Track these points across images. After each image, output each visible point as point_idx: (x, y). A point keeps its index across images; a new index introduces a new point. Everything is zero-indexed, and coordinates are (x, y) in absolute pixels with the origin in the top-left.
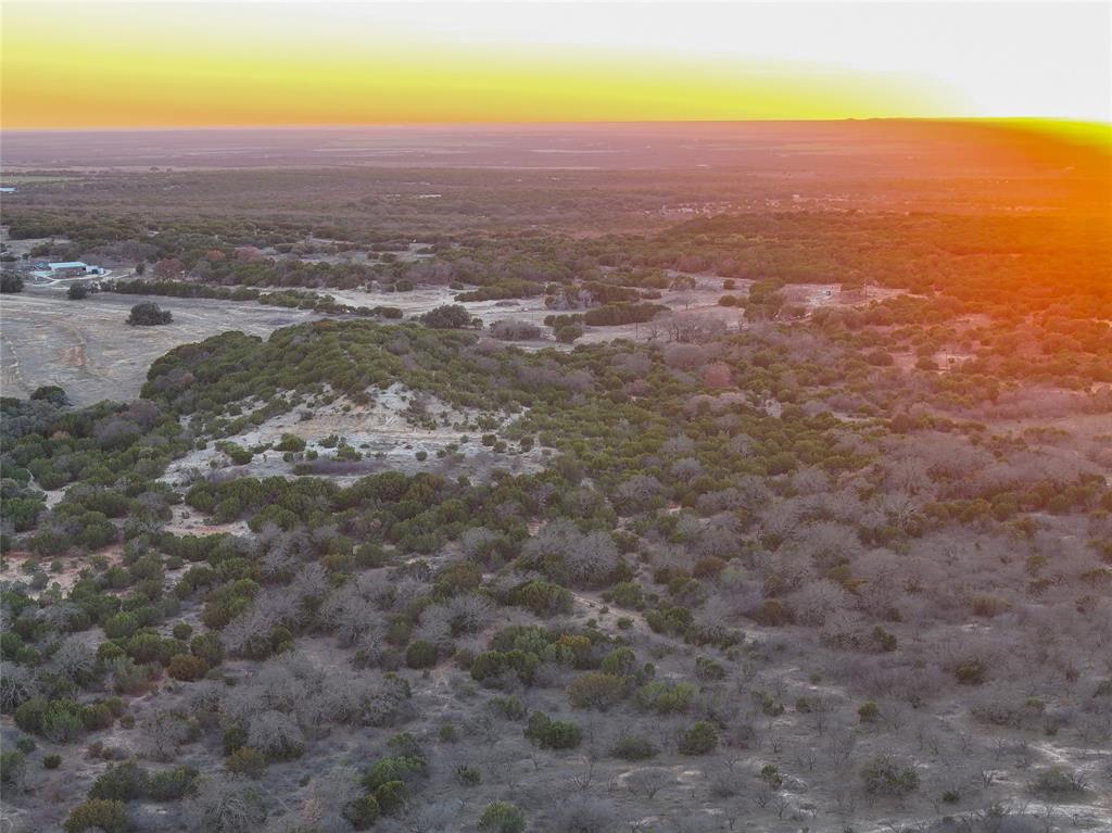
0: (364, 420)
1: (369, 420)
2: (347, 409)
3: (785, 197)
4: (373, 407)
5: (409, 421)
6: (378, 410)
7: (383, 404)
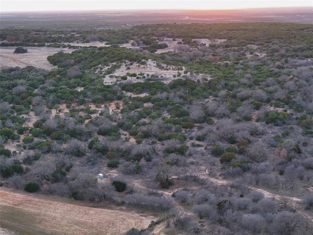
0: (146, 69)
1: (147, 69)
2: (139, 66)
3: (125, 25)
4: (147, 65)
5: (159, 68)
6: (148, 66)
7: (149, 64)
